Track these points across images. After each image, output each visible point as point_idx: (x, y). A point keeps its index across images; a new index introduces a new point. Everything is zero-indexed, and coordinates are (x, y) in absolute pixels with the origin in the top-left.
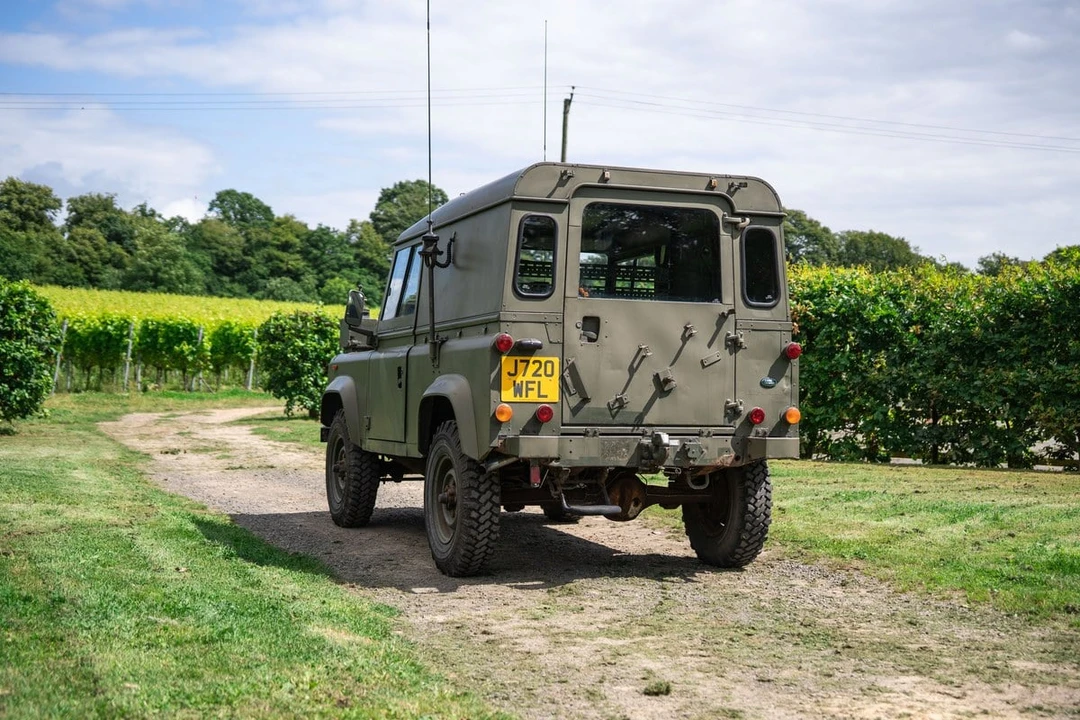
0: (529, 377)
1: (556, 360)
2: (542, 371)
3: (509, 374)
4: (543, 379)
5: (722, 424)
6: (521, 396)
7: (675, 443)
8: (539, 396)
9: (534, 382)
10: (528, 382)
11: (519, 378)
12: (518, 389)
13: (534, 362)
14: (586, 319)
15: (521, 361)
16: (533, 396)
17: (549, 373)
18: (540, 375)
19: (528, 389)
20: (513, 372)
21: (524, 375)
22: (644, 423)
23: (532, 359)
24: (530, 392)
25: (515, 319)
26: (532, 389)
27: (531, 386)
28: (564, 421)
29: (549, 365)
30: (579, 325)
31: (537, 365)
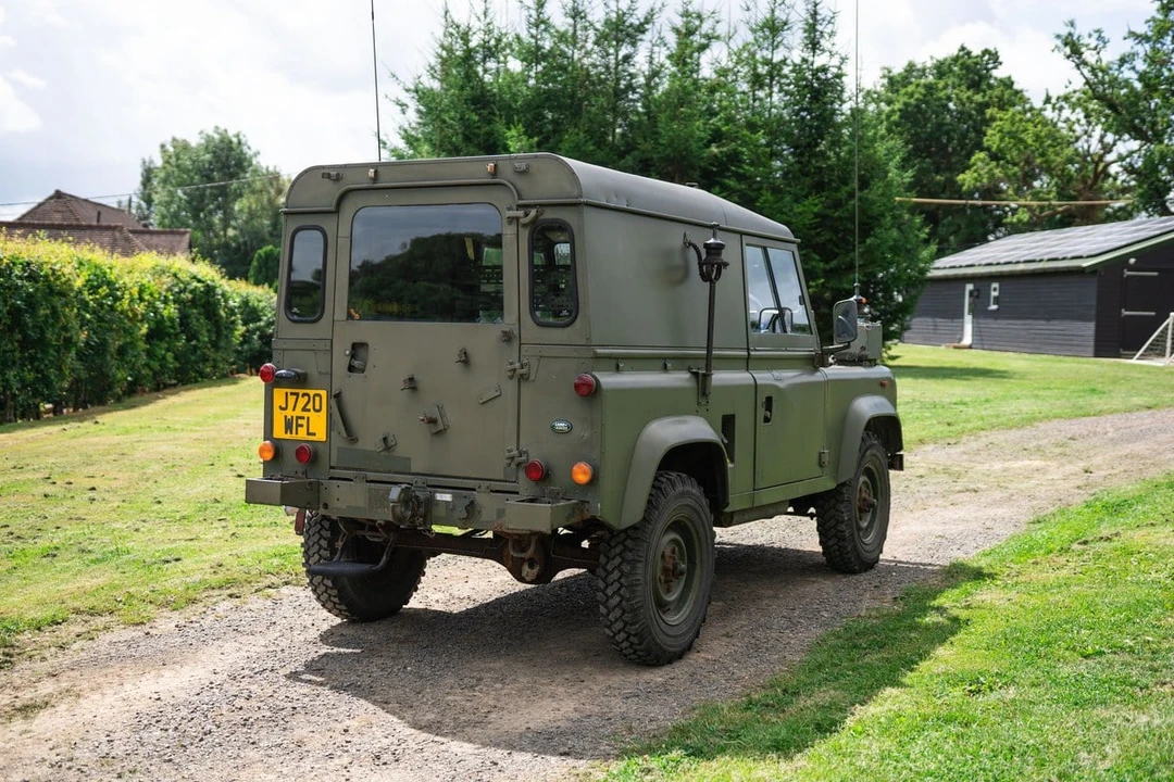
0: (298, 412)
1: (323, 393)
2: (310, 406)
3: (281, 408)
4: (312, 414)
5: (502, 478)
6: (291, 433)
7: (447, 497)
8: (309, 434)
9: (303, 418)
10: (298, 418)
11: (289, 413)
12: (288, 426)
13: (304, 395)
14: (355, 346)
15: (292, 394)
16: (302, 434)
17: (317, 407)
18: (309, 410)
19: (298, 425)
20: (284, 406)
21: (294, 410)
22: (413, 471)
23: (301, 392)
24: (299, 428)
25: (285, 347)
26: (302, 426)
27: (300, 422)
28: (332, 464)
29: (317, 399)
30: (347, 352)
31: (306, 398)
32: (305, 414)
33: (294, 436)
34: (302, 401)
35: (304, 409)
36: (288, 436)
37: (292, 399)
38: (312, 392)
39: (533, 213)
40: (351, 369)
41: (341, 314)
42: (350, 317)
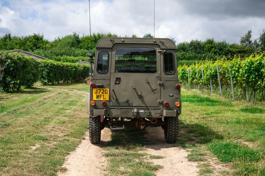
1: (108, 89)
2: (104, 92)
4: (105, 94)
5: (157, 106)
6: (98, 99)
7: (143, 111)
8: (103, 99)
9: (102, 95)
10: (100, 95)
11: (98, 94)
12: (98, 97)
13: (102, 90)
14: (117, 78)
15: (98, 90)
16: (102, 99)
17: (106, 92)
18: (104, 93)
19: (100, 97)
20: (96, 92)
21: (99, 93)
22: (133, 106)
23: (101, 89)
24: (101, 98)
25: (97, 79)
26: (102, 97)
27: (101, 96)
28: (110, 105)
29: (106, 91)
30: (115, 80)
31: (103, 91)
32: (103, 94)
33: (99, 99)
34: (101, 91)
35: (102, 93)
36: (97, 99)
37: (99, 91)
38: (104, 89)
39: (165, 50)
40: (116, 83)
41: (113, 71)
42: (115, 72)
